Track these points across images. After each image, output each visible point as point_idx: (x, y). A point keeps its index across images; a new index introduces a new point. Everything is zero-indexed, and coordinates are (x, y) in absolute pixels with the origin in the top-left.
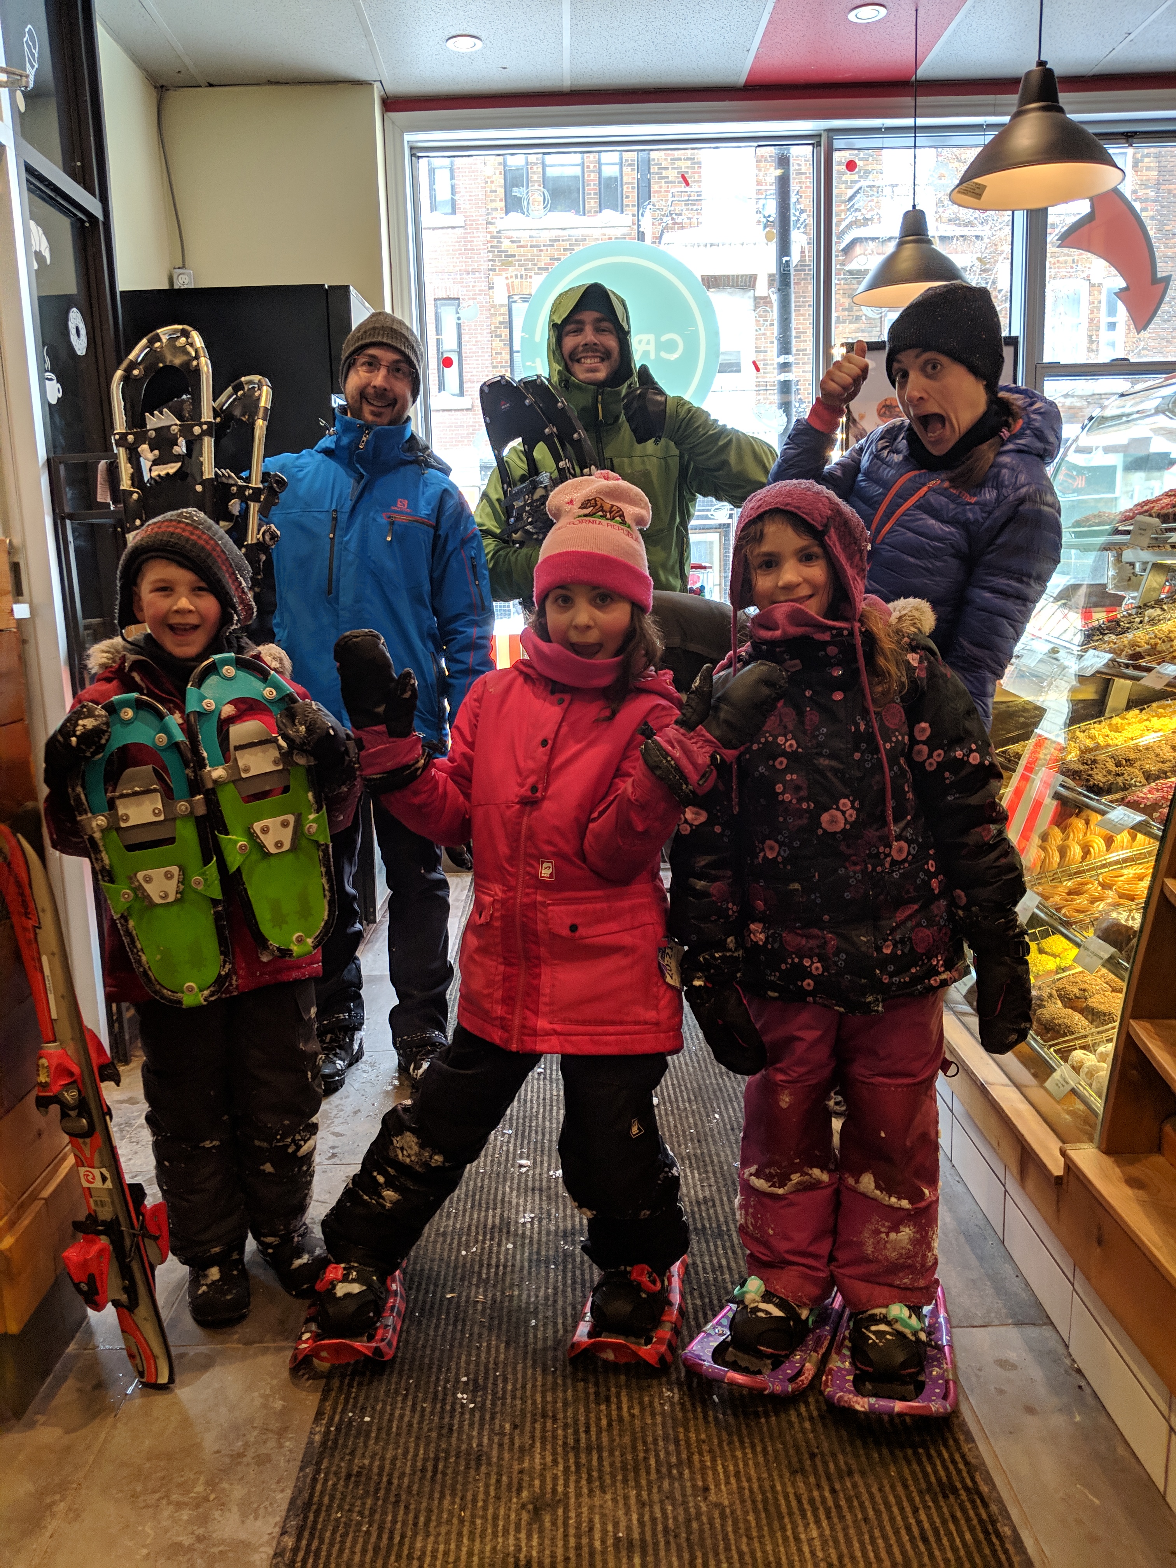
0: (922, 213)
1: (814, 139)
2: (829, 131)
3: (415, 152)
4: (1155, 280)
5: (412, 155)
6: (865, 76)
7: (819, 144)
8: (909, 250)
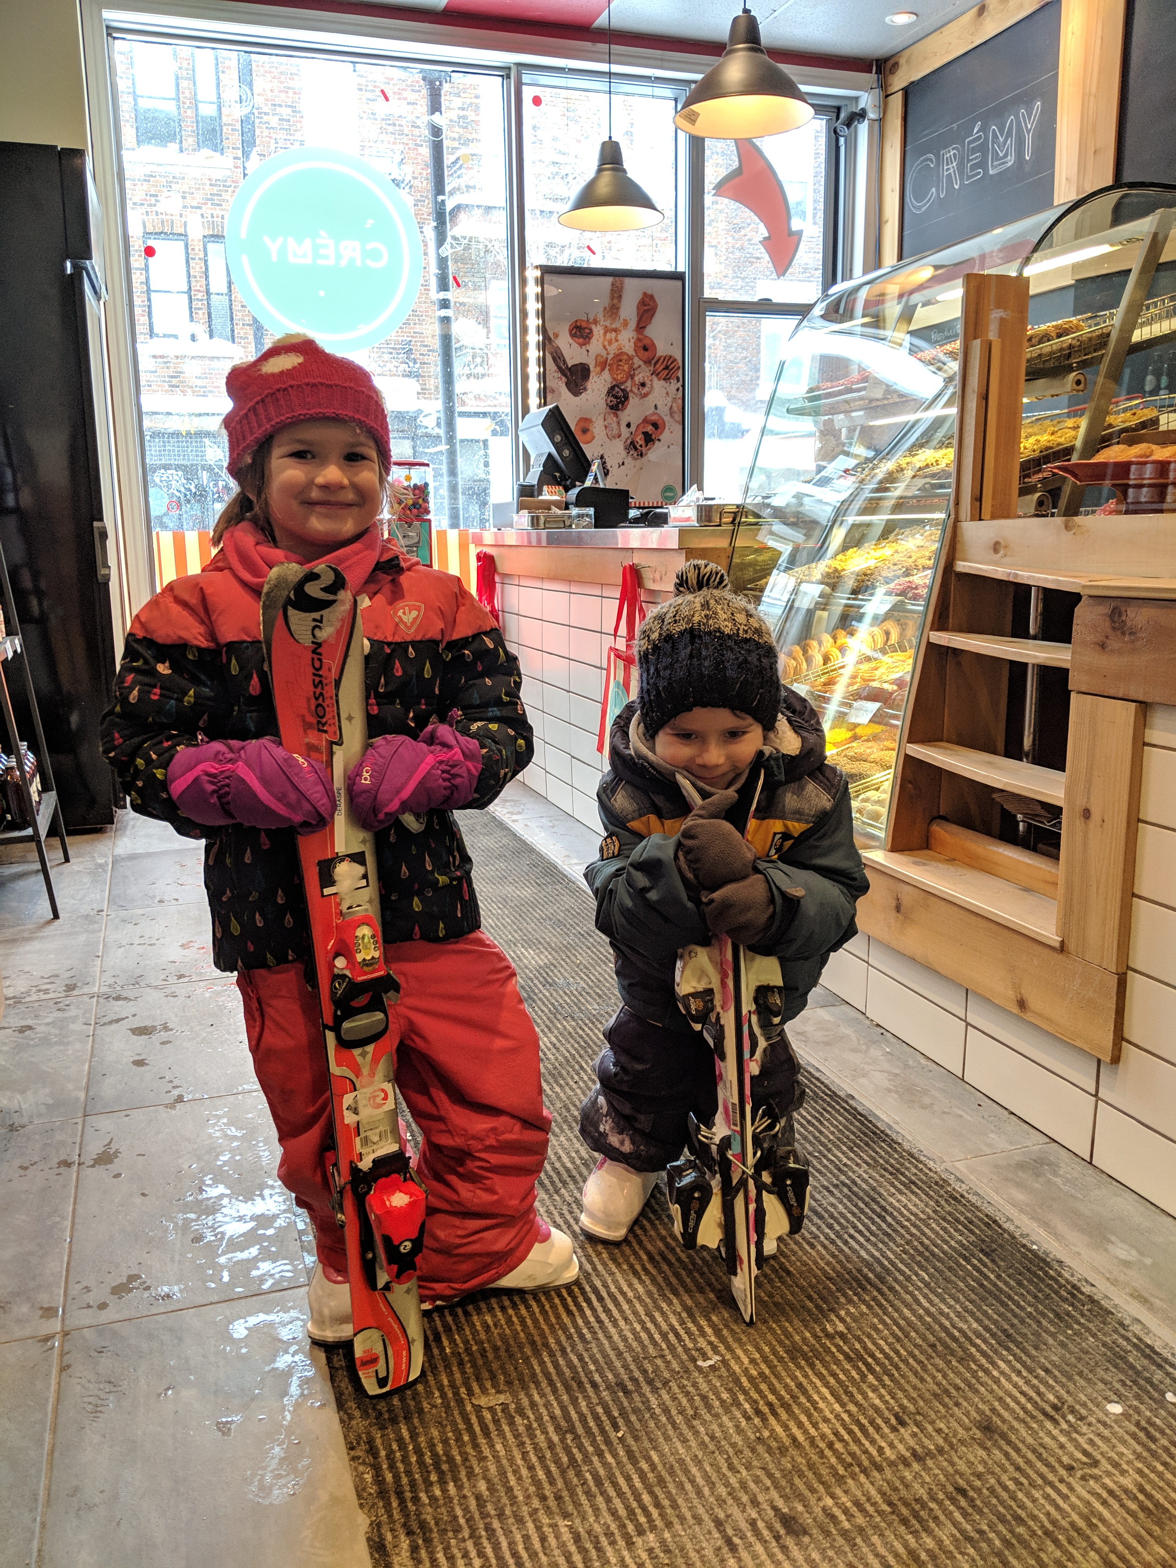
0: (617, 144)
1: (505, 72)
2: (519, 65)
3: (110, 30)
4: (791, 233)
5: (109, 35)
6: (552, 17)
7: (508, 77)
8: (607, 176)
